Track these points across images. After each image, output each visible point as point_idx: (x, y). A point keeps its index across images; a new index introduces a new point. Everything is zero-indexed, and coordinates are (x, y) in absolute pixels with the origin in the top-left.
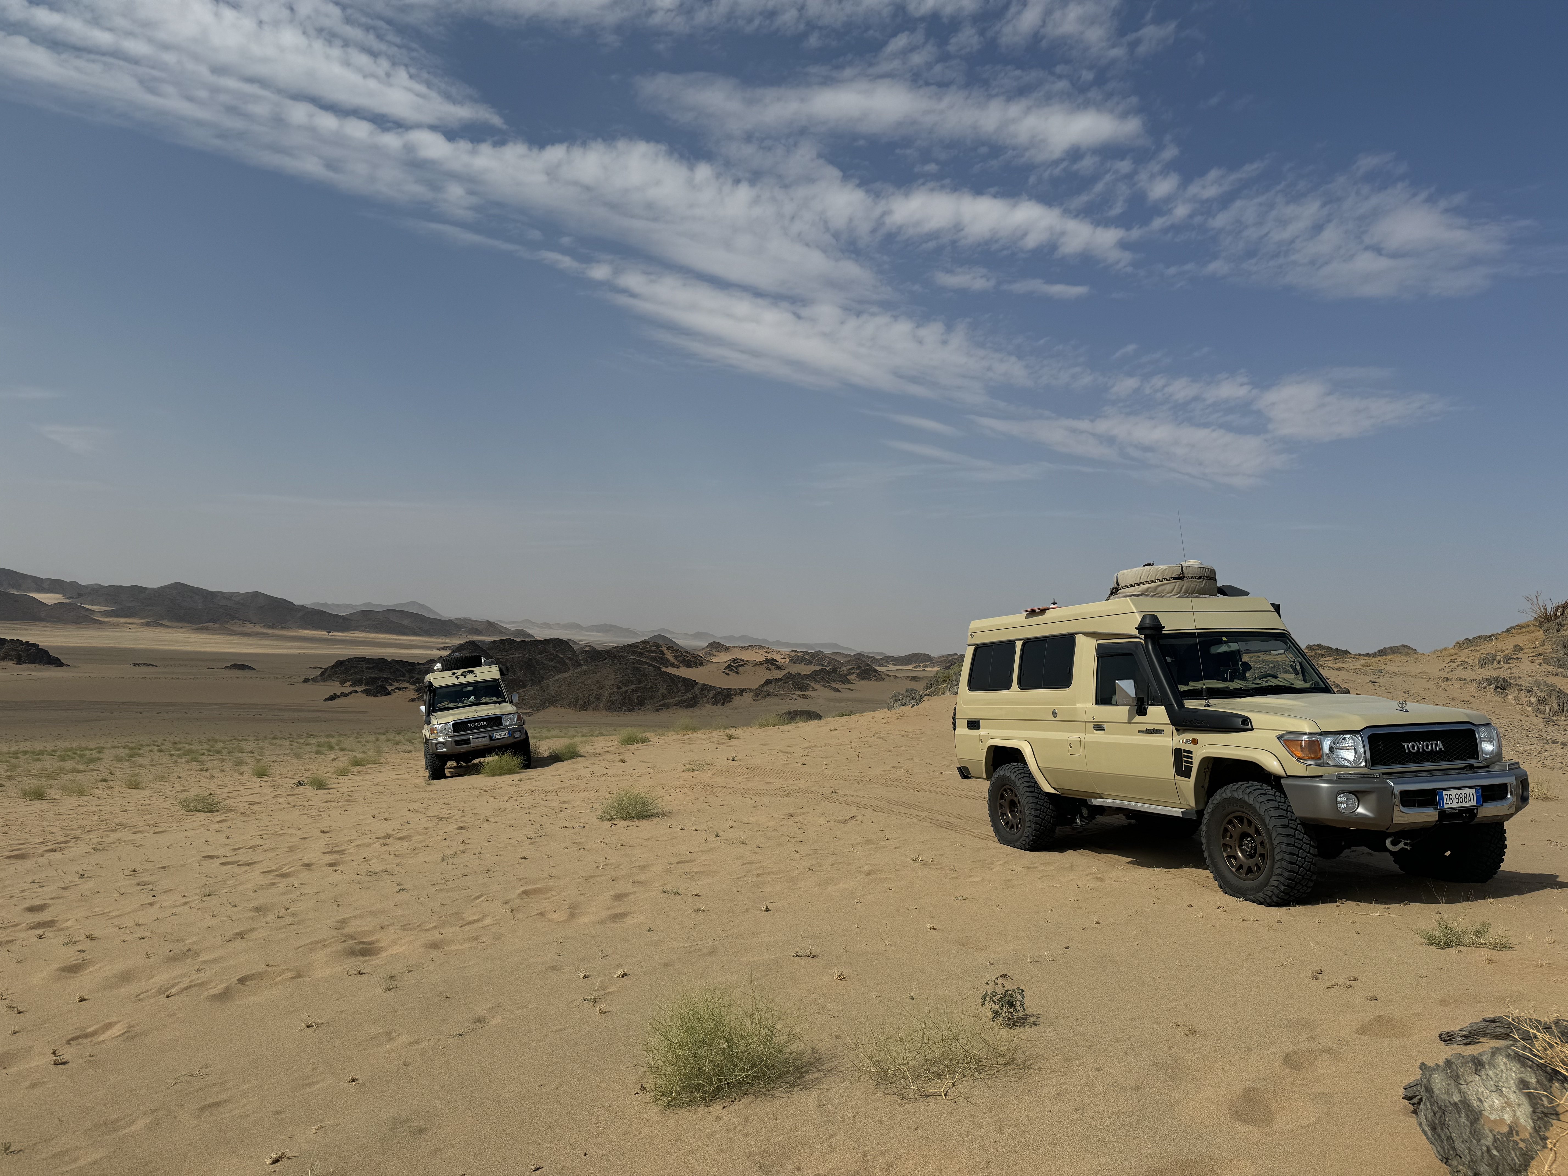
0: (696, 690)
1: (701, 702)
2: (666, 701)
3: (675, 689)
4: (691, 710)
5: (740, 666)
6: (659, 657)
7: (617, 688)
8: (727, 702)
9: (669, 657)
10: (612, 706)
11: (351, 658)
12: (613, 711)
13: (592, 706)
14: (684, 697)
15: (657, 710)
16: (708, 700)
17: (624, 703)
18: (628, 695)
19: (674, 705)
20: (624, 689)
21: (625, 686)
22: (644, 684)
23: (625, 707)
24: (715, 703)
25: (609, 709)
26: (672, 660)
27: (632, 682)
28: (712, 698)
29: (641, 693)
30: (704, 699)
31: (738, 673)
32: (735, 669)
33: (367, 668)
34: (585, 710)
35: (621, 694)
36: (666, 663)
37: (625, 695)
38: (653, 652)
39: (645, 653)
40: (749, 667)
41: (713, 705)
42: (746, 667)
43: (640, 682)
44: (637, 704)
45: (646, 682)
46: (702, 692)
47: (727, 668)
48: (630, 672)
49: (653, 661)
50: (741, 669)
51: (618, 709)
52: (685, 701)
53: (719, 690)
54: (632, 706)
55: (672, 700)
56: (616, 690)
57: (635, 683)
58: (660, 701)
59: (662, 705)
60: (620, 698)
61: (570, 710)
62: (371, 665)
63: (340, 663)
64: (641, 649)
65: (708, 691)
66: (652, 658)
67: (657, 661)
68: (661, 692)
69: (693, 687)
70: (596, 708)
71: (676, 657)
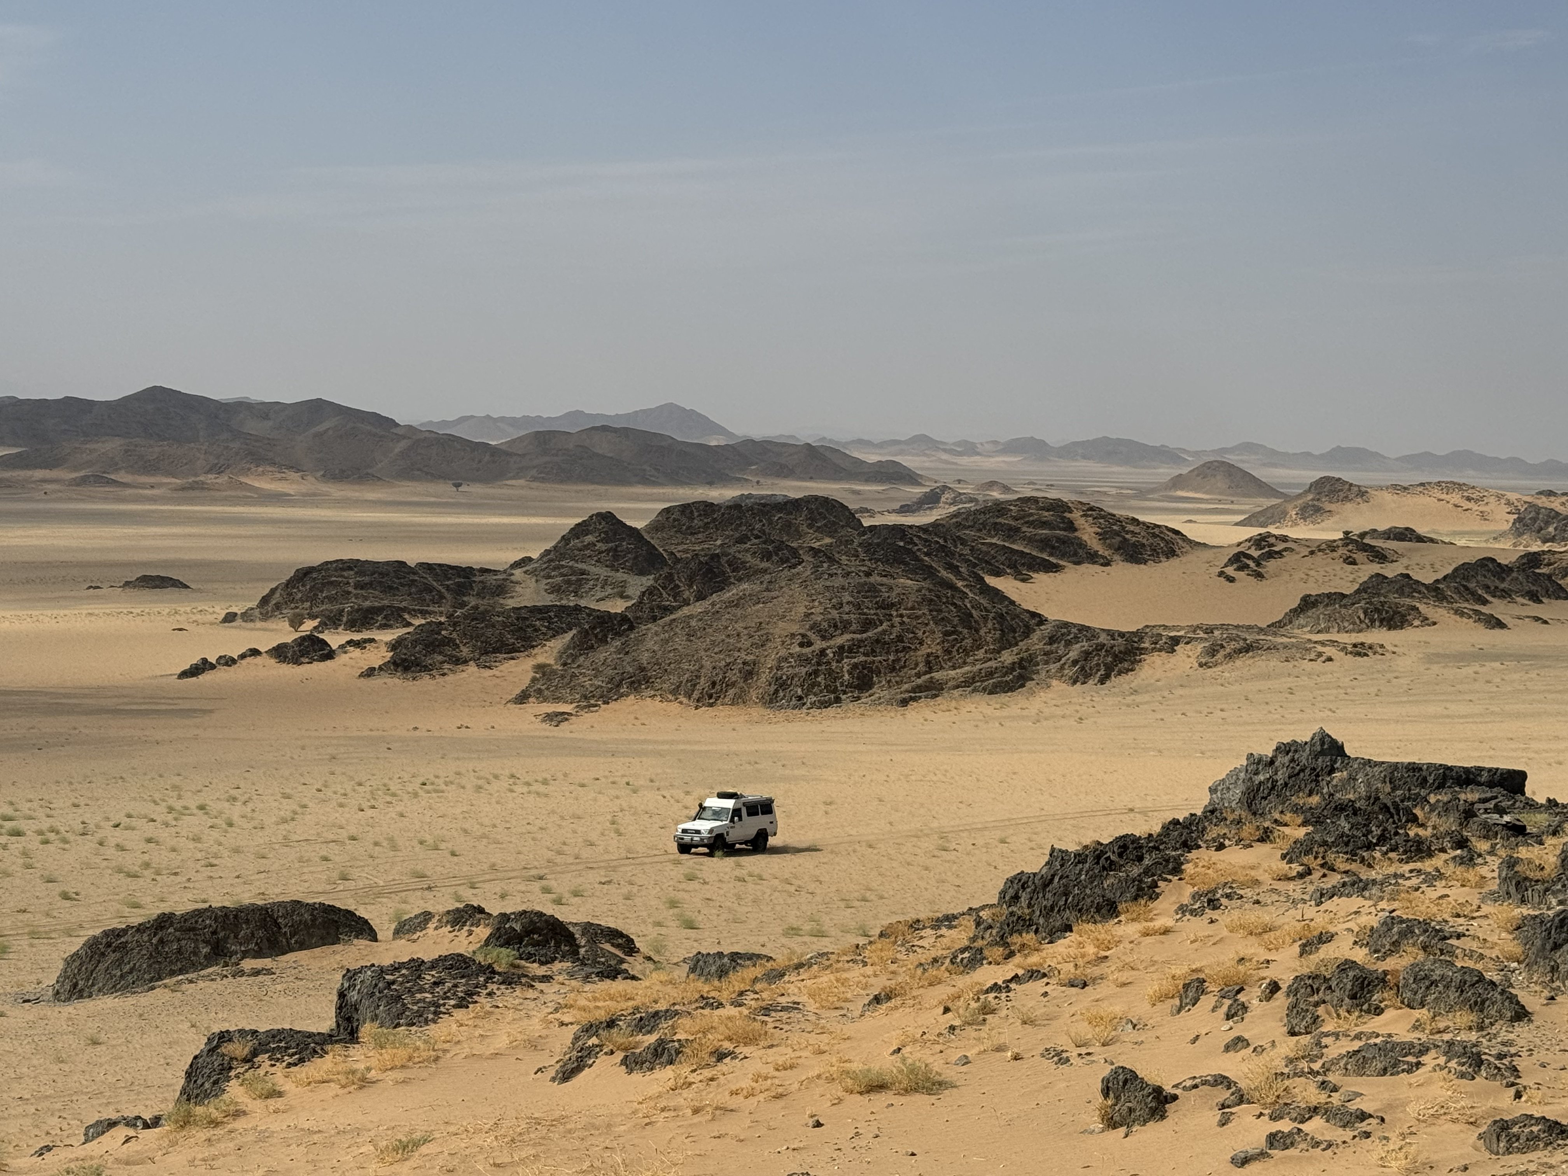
0: (1036, 642)
1: (1043, 674)
2: (936, 675)
3: (968, 642)
4: (1004, 698)
5: (1271, 555)
6: (1058, 539)
7: (801, 645)
8: (1120, 673)
9: (1085, 537)
10: (781, 694)
11: (327, 563)
12: (781, 707)
13: (731, 692)
14: (989, 664)
15: (904, 703)
16: (1062, 668)
17: (813, 685)
18: (828, 663)
19: (957, 687)
20: (819, 645)
21: (824, 638)
22: (880, 629)
23: (815, 695)
24: (1082, 676)
25: (771, 702)
26: (1095, 544)
27: (845, 626)
28: (1075, 663)
29: (865, 655)
30: (1052, 666)
31: (1259, 576)
32: (1252, 564)
33: (359, 586)
34: (711, 705)
35: (808, 660)
36: (1076, 554)
37: (819, 664)
38: (1044, 524)
39: (1024, 529)
40: (1297, 557)
41: (1075, 682)
42: (1288, 557)
43: (868, 624)
44: (850, 685)
45: (885, 625)
46: (1048, 648)
47: (1231, 562)
48: (847, 598)
49: (1042, 550)
50: (1271, 565)
51: (794, 702)
52: (991, 674)
53: (1103, 638)
54: (834, 692)
55: (952, 673)
56: (798, 649)
57: (854, 627)
58: (918, 675)
59: (919, 689)
60: (804, 670)
61: (674, 707)
62: (367, 579)
63: (304, 574)
64: (1016, 519)
65: (1068, 643)
66: (1041, 541)
67: (1053, 547)
68: (924, 650)
69: (1028, 632)
70: (740, 700)
71: (1103, 536)
